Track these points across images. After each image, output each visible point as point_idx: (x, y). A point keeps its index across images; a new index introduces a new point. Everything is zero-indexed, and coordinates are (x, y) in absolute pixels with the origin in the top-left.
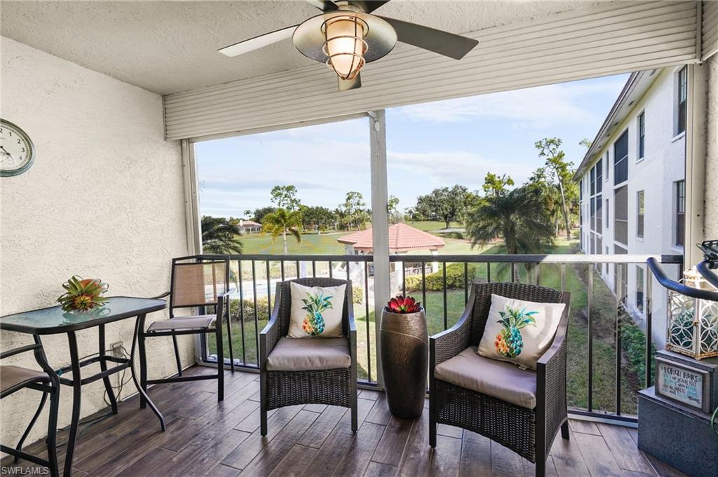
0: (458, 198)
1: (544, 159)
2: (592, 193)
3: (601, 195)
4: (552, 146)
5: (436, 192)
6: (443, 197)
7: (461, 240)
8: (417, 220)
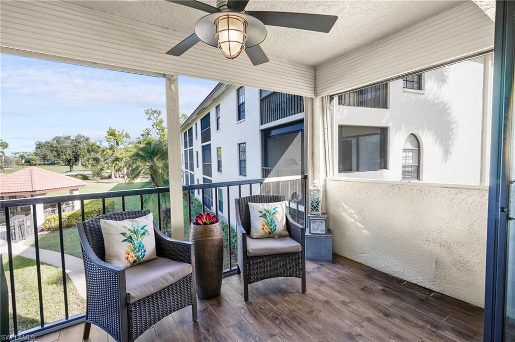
0: (81, 146)
1: (151, 123)
2: (186, 147)
3: (192, 149)
4: (156, 115)
6: (66, 144)
7: (87, 181)
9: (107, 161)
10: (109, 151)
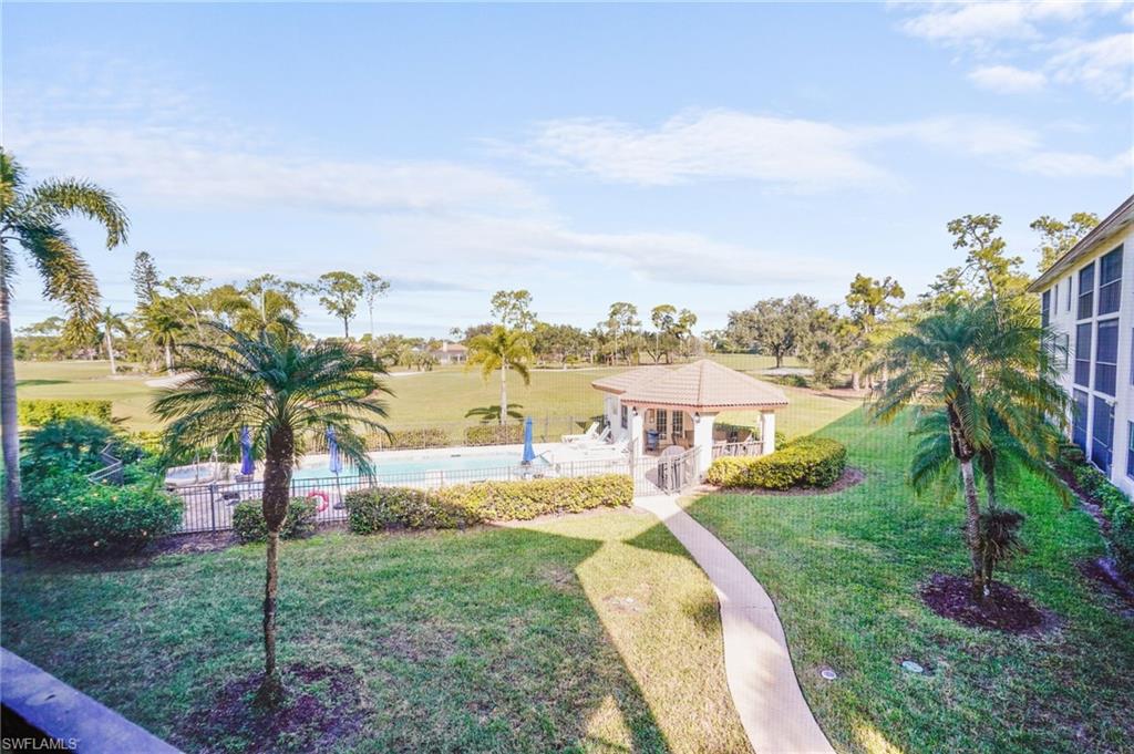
0: (799, 318)
1: (964, 252)
2: (1085, 315)
3: (1117, 319)
4: (980, 231)
5: (761, 307)
6: (774, 316)
7: (804, 390)
8: (725, 352)
9: (846, 351)
10: (851, 328)
